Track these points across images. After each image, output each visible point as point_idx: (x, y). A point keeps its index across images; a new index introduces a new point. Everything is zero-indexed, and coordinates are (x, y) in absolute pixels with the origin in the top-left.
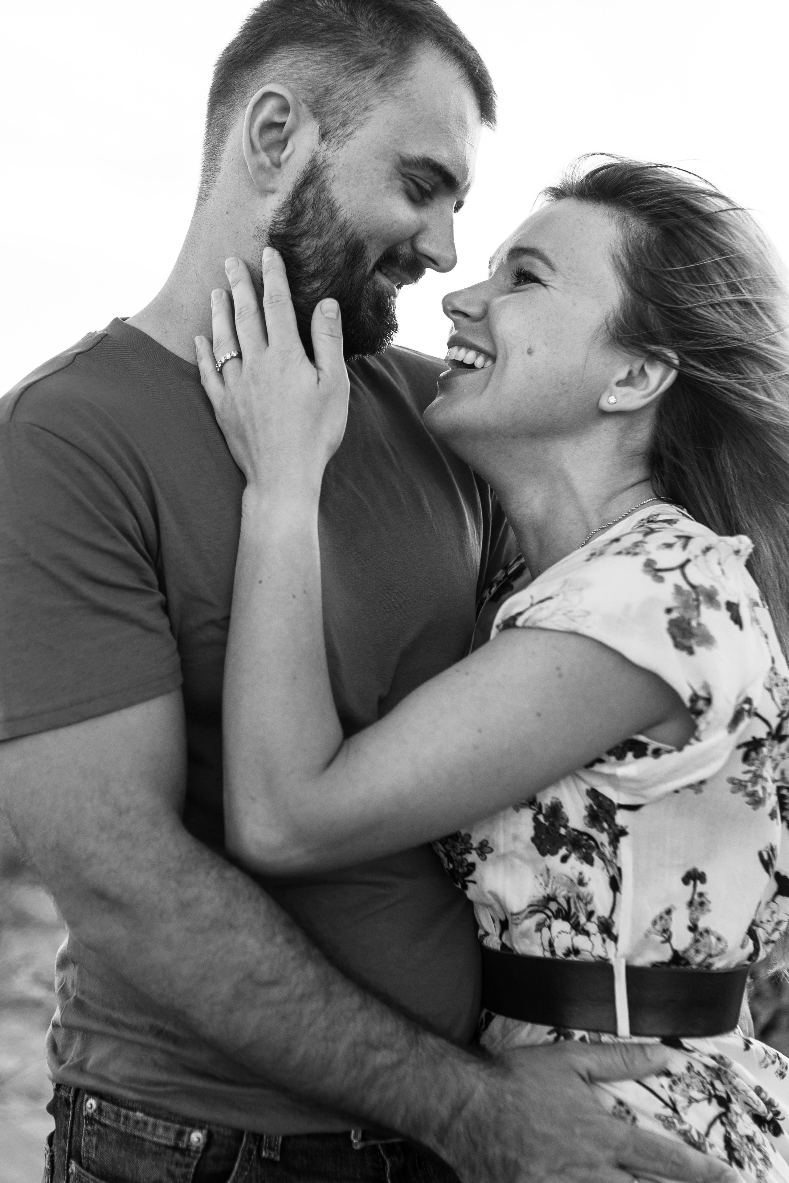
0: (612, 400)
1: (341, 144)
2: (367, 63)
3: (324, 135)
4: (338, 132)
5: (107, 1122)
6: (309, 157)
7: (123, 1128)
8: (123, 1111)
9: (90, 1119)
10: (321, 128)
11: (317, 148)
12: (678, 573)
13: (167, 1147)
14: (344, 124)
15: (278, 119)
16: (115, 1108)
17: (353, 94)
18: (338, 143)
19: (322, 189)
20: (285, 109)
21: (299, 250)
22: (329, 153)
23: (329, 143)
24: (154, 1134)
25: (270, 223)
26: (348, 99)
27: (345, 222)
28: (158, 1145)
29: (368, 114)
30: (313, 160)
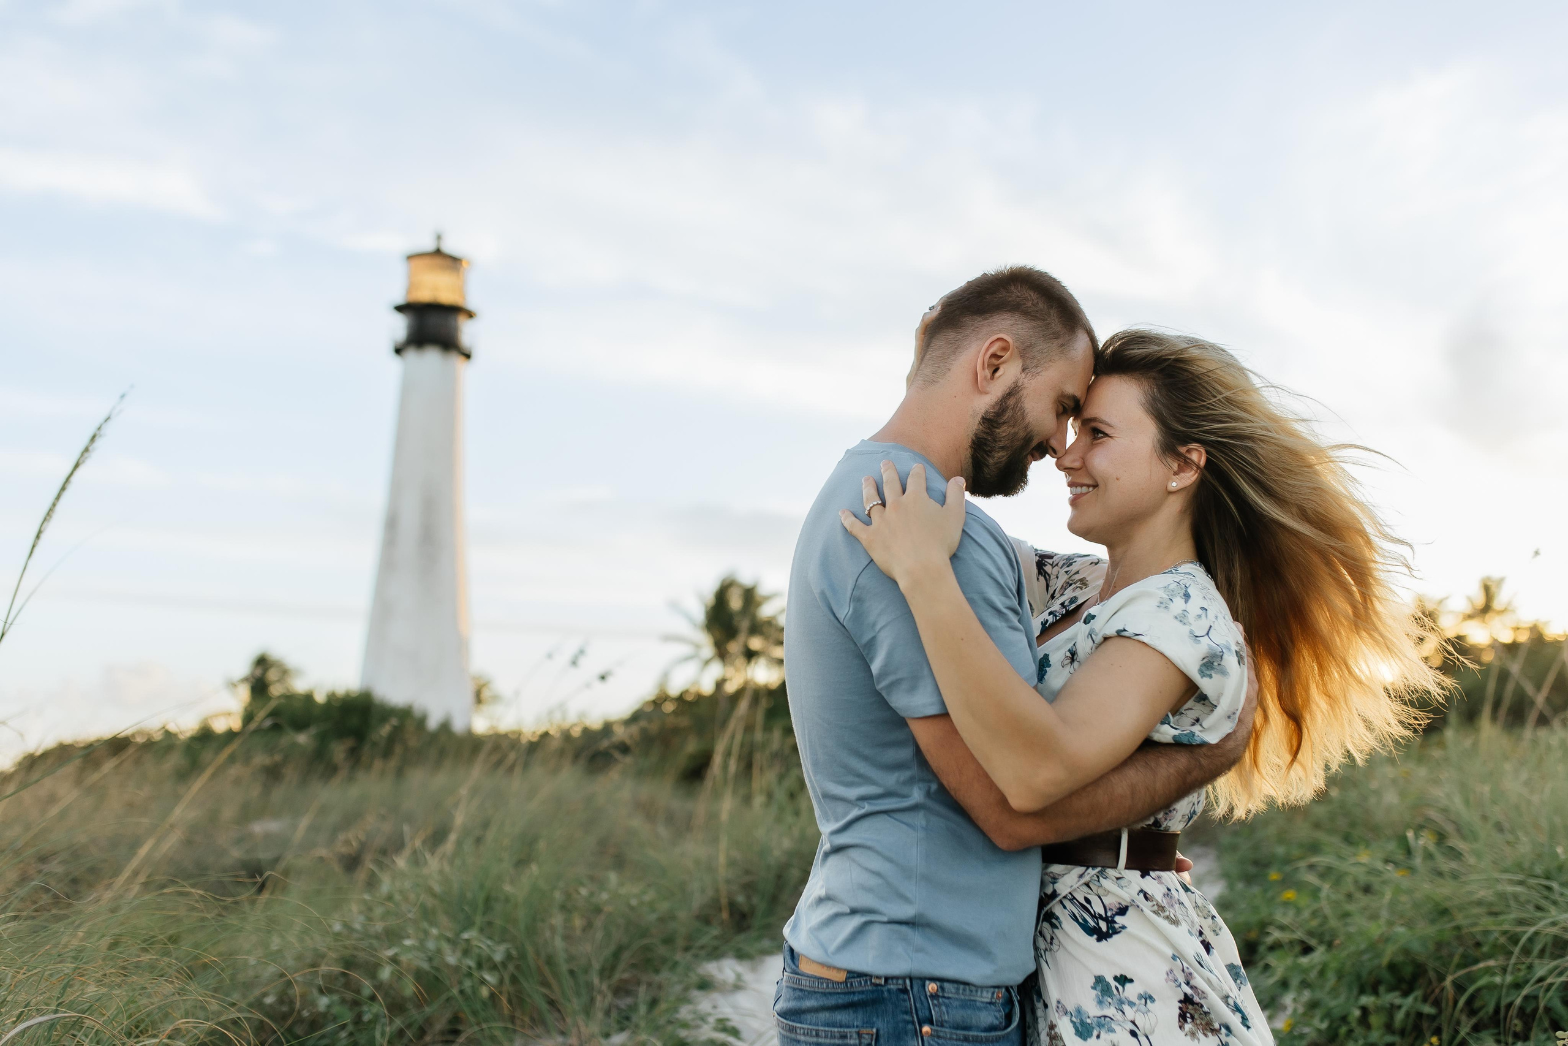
0: (1174, 484)
1: (1033, 377)
2: (1056, 336)
3: (1024, 370)
4: (1033, 370)
5: (950, 995)
6: (1013, 380)
7: (963, 997)
9: (934, 996)
10: (1023, 365)
11: (1019, 376)
12: (1207, 636)
13: (987, 1003)
14: (1037, 366)
15: (999, 353)
17: (1045, 351)
18: (1032, 376)
19: (1019, 401)
20: (1005, 349)
21: (997, 431)
22: (1026, 381)
23: (1026, 375)
24: (982, 997)
25: (983, 410)
26: (1042, 353)
27: (1028, 424)
28: (984, 1003)
29: (1051, 364)
30: (1016, 382)
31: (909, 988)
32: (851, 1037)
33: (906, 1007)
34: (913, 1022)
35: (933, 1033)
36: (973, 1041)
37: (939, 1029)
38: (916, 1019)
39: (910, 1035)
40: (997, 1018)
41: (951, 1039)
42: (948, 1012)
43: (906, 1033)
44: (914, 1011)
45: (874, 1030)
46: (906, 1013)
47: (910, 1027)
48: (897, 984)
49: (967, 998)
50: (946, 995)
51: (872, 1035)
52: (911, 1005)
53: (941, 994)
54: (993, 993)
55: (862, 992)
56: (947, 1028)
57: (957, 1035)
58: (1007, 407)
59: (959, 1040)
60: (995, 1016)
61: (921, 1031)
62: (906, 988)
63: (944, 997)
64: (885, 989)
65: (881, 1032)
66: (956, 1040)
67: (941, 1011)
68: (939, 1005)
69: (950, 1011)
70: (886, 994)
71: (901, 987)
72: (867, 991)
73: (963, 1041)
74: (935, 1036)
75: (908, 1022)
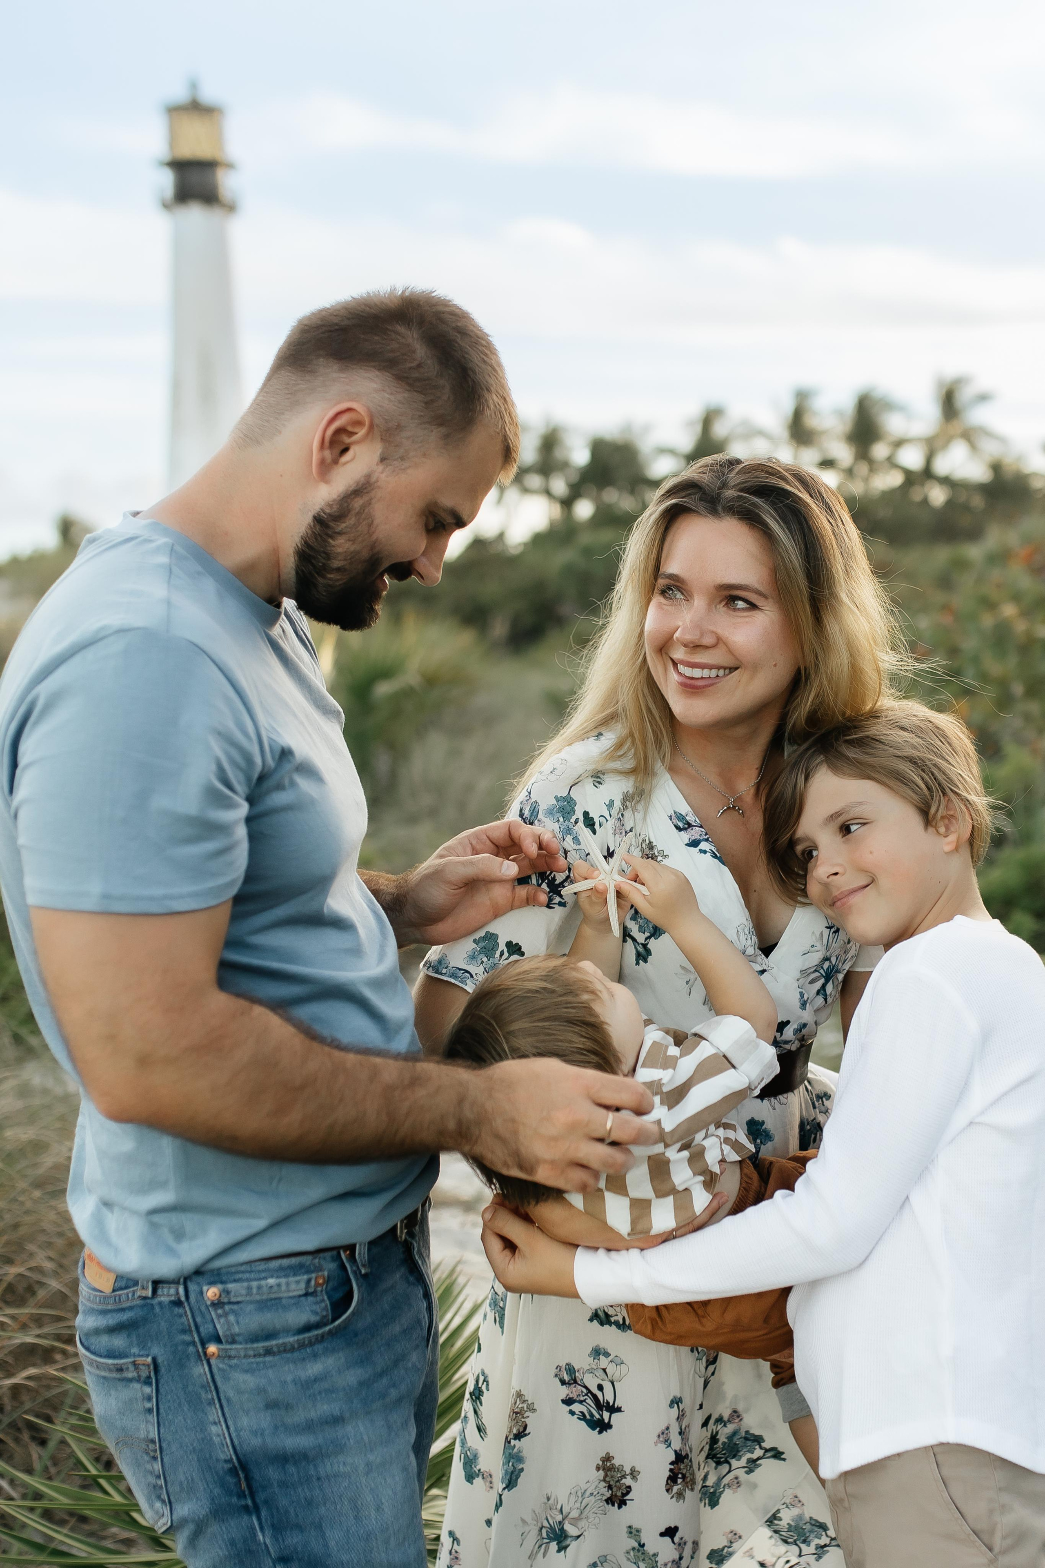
1: (394, 473)
2: (440, 421)
3: (383, 459)
4: (395, 462)
5: (239, 1299)
6: (366, 471)
8: (254, 1284)
10: (383, 453)
11: (375, 467)
13: (300, 1296)
14: (402, 458)
15: (351, 426)
16: (245, 1284)
17: (419, 439)
18: (392, 472)
19: (369, 503)
20: (359, 424)
21: (333, 540)
22: (383, 477)
23: (385, 469)
24: (289, 1291)
25: (317, 507)
26: (413, 441)
27: (378, 539)
28: (294, 1297)
30: (368, 476)
31: (183, 1299)
32: (127, 1369)
33: (182, 1324)
34: (194, 1343)
35: (220, 1354)
36: (280, 1352)
37: (228, 1347)
38: (197, 1339)
39: (192, 1359)
40: (316, 1313)
41: (246, 1356)
42: (238, 1323)
43: (188, 1357)
44: (193, 1329)
45: (149, 1360)
46: (184, 1331)
47: (191, 1349)
48: (169, 1295)
49: (265, 1297)
50: (233, 1300)
51: (148, 1366)
52: (188, 1320)
53: (226, 1300)
54: (309, 1281)
55: (131, 1308)
56: (240, 1343)
57: (253, 1349)
58: (349, 511)
59: (260, 1355)
60: (312, 1311)
61: (205, 1353)
62: (179, 1299)
63: (230, 1303)
64: (155, 1301)
65: (160, 1360)
66: (255, 1356)
67: (228, 1322)
68: (226, 1314)
69: (240, 1319)
70: (157, 1310)
71: (173, 1298)
72: (137, 1306)
73: (265, 1355)
74: (225, 1356)
75: (188, 1344)
